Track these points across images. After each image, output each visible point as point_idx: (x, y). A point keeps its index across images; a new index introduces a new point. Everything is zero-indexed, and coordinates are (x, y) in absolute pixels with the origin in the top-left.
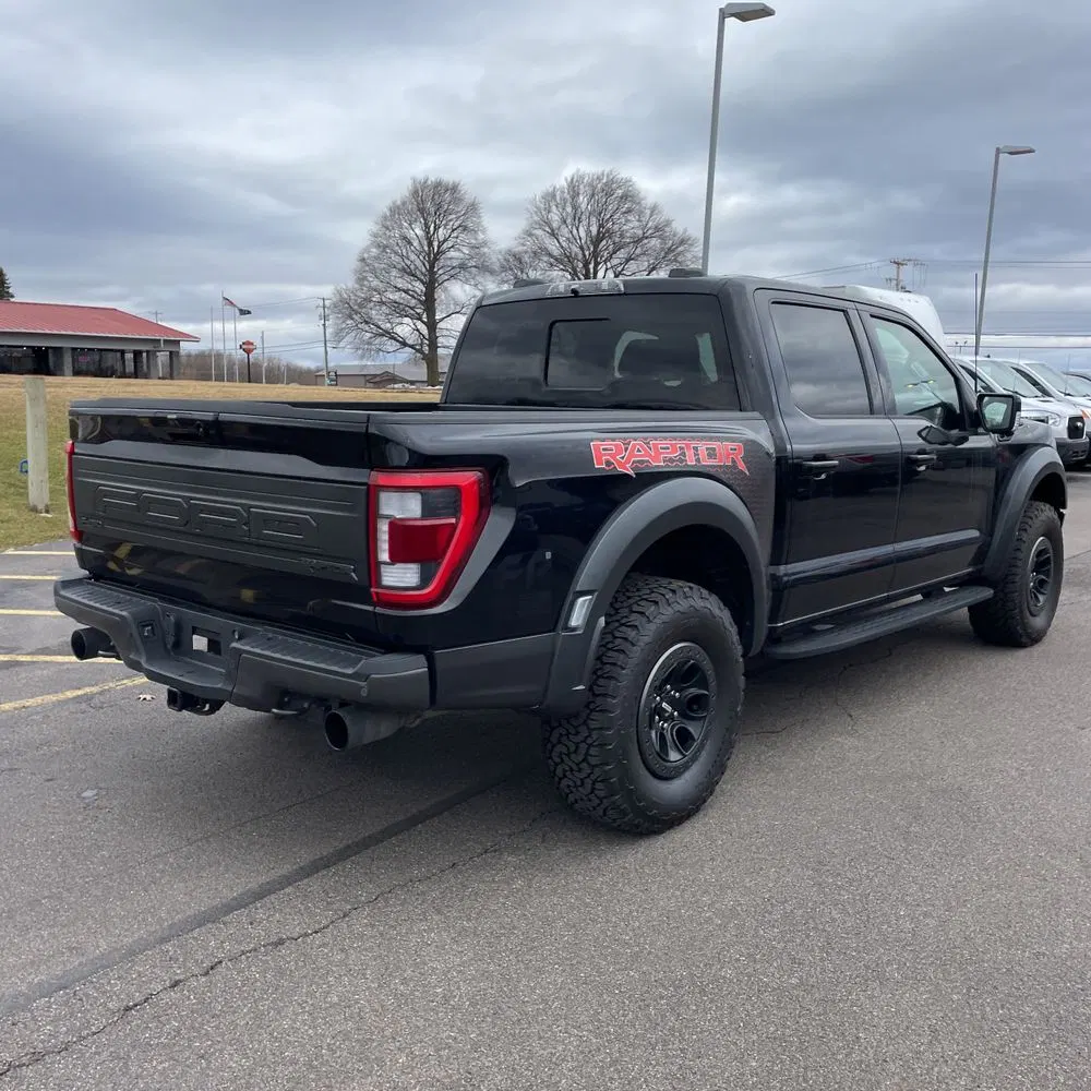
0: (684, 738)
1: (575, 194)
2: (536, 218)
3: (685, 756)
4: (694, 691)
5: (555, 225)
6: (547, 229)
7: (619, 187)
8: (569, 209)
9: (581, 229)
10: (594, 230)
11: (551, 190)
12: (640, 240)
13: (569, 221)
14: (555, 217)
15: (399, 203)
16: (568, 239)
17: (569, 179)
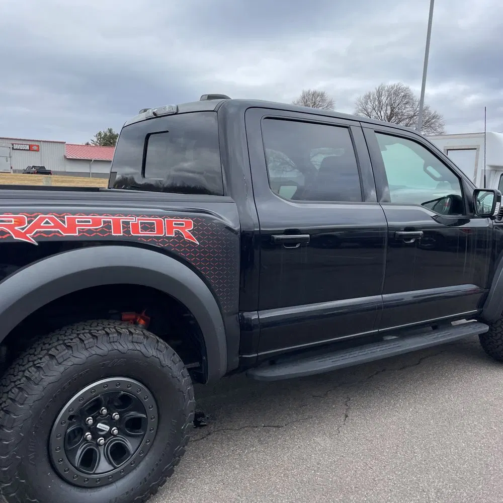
0: (118, 453)
1: (380, 95)
2: (360, 108)
3: (115, 468)
4: (133, 414)
5: (369, 111)
6: (365, 112)
7: (402, 92)
8: (377, 103)
9: (382, 113)
10: (389, 112)
11: (368, 93)
12: (412, 117)
13: (376, 109)
14: (369, 107)
15: (296, 102)
16: (375, 117)
17: (378, 89)
